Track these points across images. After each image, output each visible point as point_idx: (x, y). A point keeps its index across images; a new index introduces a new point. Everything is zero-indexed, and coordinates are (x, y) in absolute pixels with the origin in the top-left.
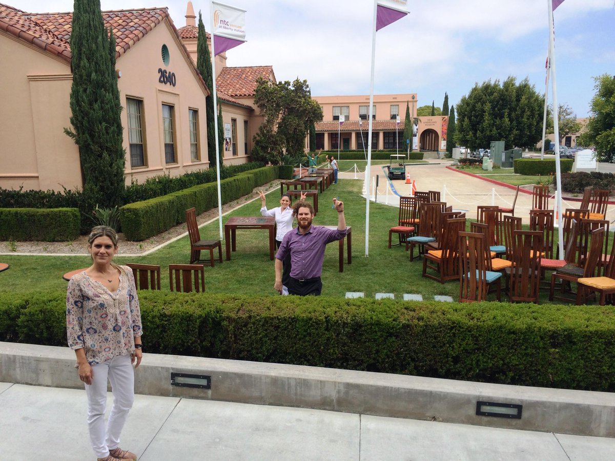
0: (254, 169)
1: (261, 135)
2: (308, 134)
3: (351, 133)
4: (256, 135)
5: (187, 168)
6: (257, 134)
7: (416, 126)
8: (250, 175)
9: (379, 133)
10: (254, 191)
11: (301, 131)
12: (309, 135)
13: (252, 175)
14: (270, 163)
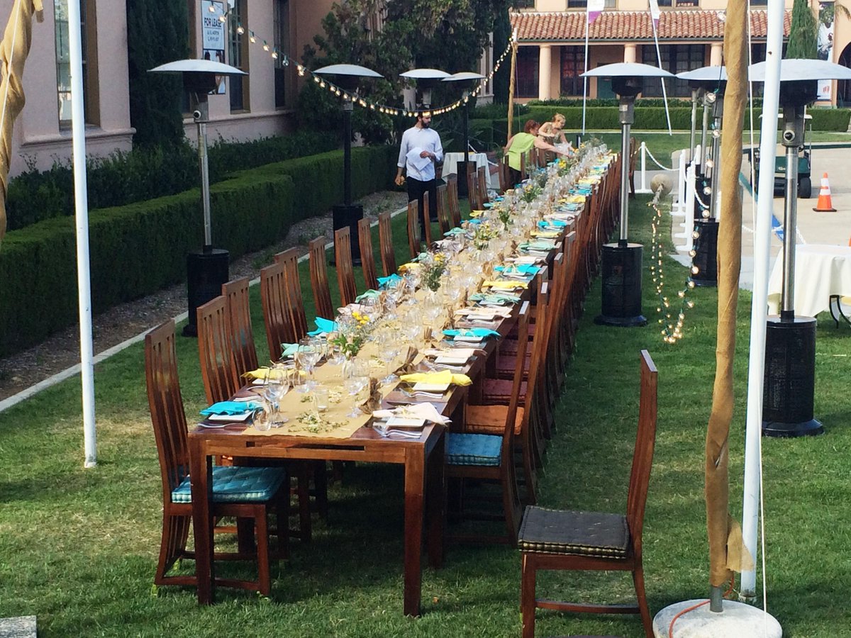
0: (300, 156)
1: (331, 45)
2: (488, 44)
3: (623, 48)
4: (314, 46)
5: (31, 152)
6: (318, 40)
7: (828, 26)
8: (275, 179)
9: (710, 47)
10: (294, 232)
11: (461, 31)
12: (491, 49)
13: (284, 177)
14: (358, 136)
